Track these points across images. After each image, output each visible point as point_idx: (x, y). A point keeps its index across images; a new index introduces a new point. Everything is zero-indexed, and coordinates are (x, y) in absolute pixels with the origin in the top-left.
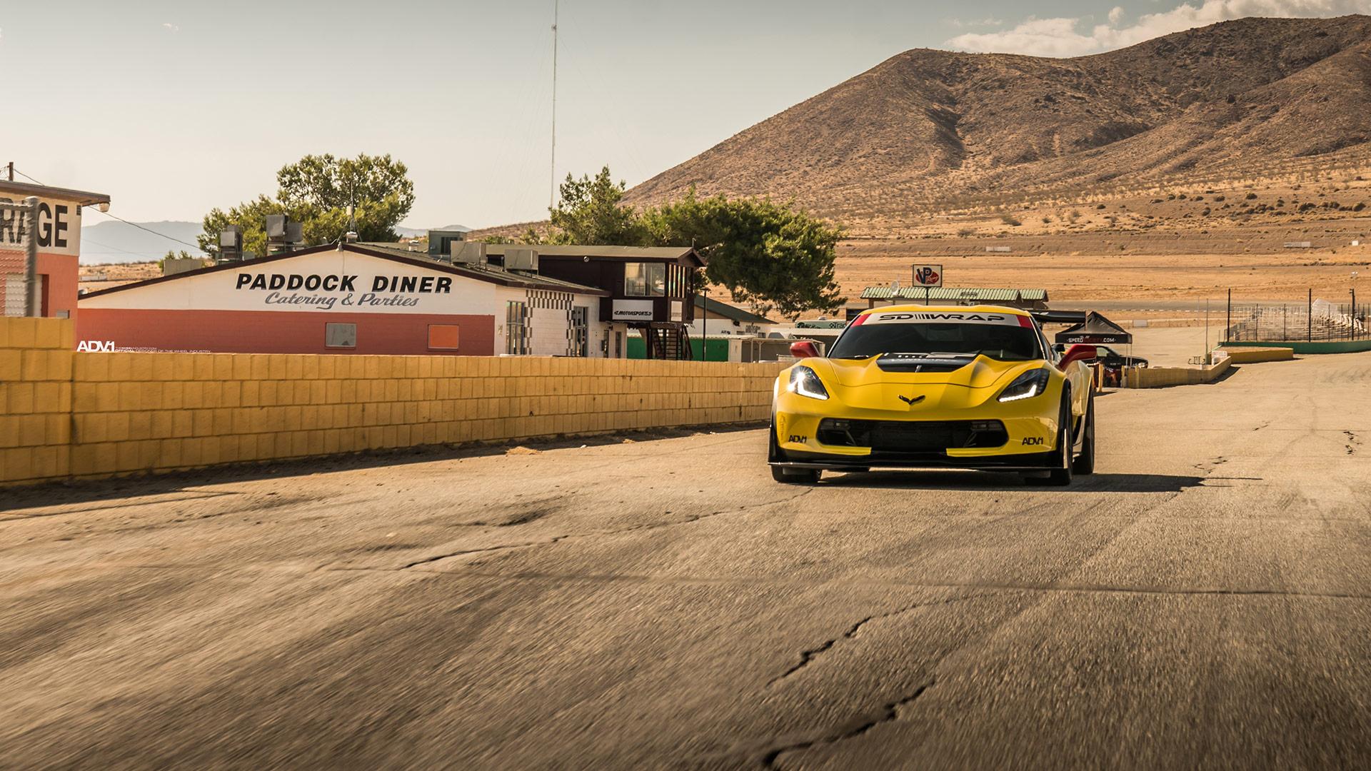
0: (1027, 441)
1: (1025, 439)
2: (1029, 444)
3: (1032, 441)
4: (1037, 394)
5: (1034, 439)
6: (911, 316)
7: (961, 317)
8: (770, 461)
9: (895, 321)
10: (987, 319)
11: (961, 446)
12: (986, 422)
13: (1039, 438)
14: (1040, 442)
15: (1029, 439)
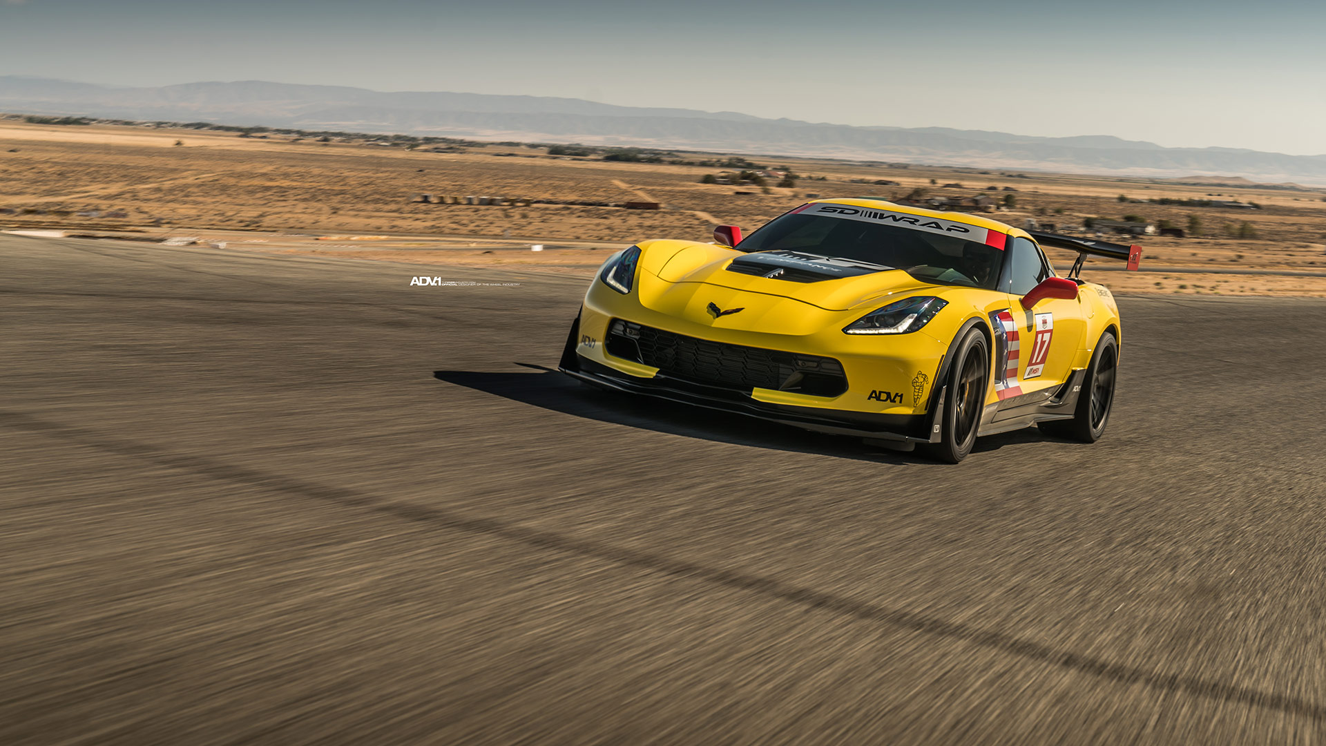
0: (875, 395)
1: (874, 392)
2: (878, 399)
3: (884, 396)
4: (910, 331)
5: (888, 394)
6: (857, 212)
7: (914, 222)
8: (560, 366)
10: (945, 229)
11: (776, 388)
12: (819, 360)
13: (897, 394)
14: (898, 399)
15: (880, 392)
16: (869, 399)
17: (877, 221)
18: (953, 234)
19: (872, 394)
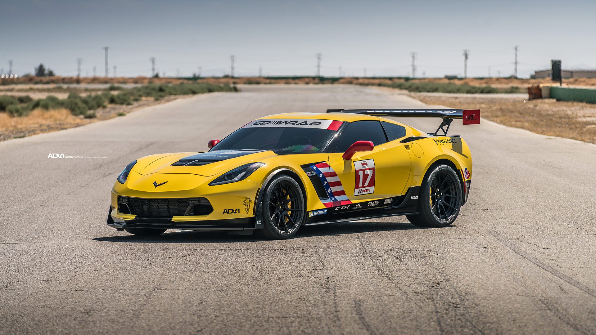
0: (226, 211)
2: (228, 213)
3: (230, 211)
4: (240, 180)
5: (232, 210)
11: (183, 215)
12: (199, 199)
13: (236, 209)
14: (237, 211)
15: (228, 210)
16: (224, 213)
19: (225, 211)
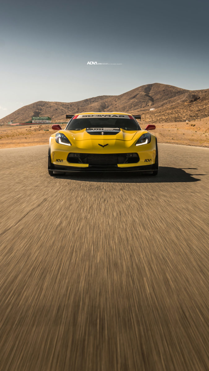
0: (146, 161)
1: (145, 160)
2: (147, 161)
3: (147, 160)
4: (148, 143)
6: (93, 116)
7: (110, 116)
8: (48, 169)
9: (88, 117)
10: (119, 116)
11: (123, 163)
12: (132, 154)
17: (100, 117)
18: (121, 118)
